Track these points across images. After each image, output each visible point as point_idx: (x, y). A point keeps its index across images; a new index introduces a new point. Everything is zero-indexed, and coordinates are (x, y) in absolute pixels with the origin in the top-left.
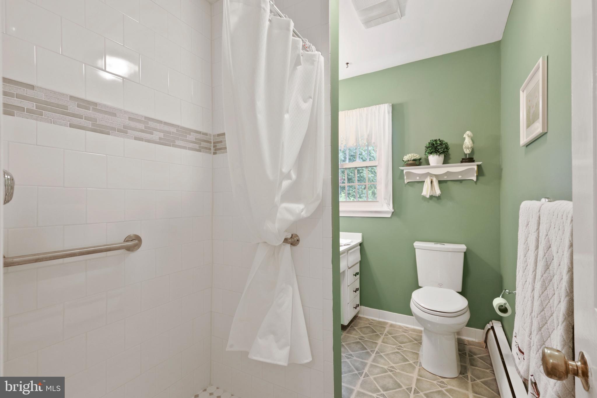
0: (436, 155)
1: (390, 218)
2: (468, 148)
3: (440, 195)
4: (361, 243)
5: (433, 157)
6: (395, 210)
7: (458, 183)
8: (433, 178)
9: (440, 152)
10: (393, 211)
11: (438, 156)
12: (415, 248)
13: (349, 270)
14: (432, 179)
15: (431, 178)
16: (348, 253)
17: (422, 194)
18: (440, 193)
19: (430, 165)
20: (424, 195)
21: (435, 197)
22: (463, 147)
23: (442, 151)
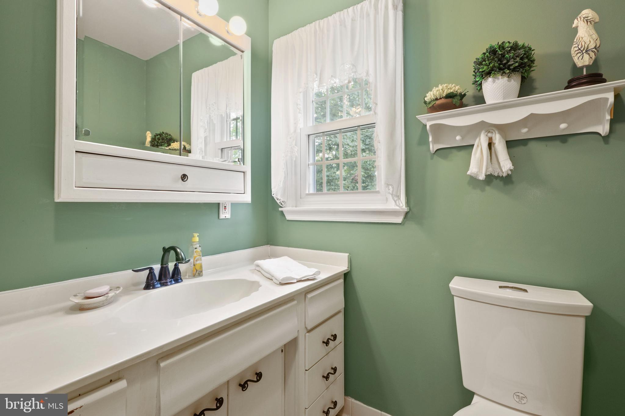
0: (500, 77)
1: (400, 224)
2: (586, 51)
3: (510, 173)
4: (346, 272)
5: (494, 82)
6: (410, 209)
7: (558, 143)
8: (493, 136)
9: (512, 67)
10: (406, 210)
11: (506, 79)
12: (453, 296)
13: (307, 334)
14: (490, 139)
15: (490, 135)
16: (306, 299)
17: (469, 173)
18: (512, 168)
19: (486, 103)
20: (472, 175)
21: (498, 177)
22: (572, 52)
23: (517, 64)
